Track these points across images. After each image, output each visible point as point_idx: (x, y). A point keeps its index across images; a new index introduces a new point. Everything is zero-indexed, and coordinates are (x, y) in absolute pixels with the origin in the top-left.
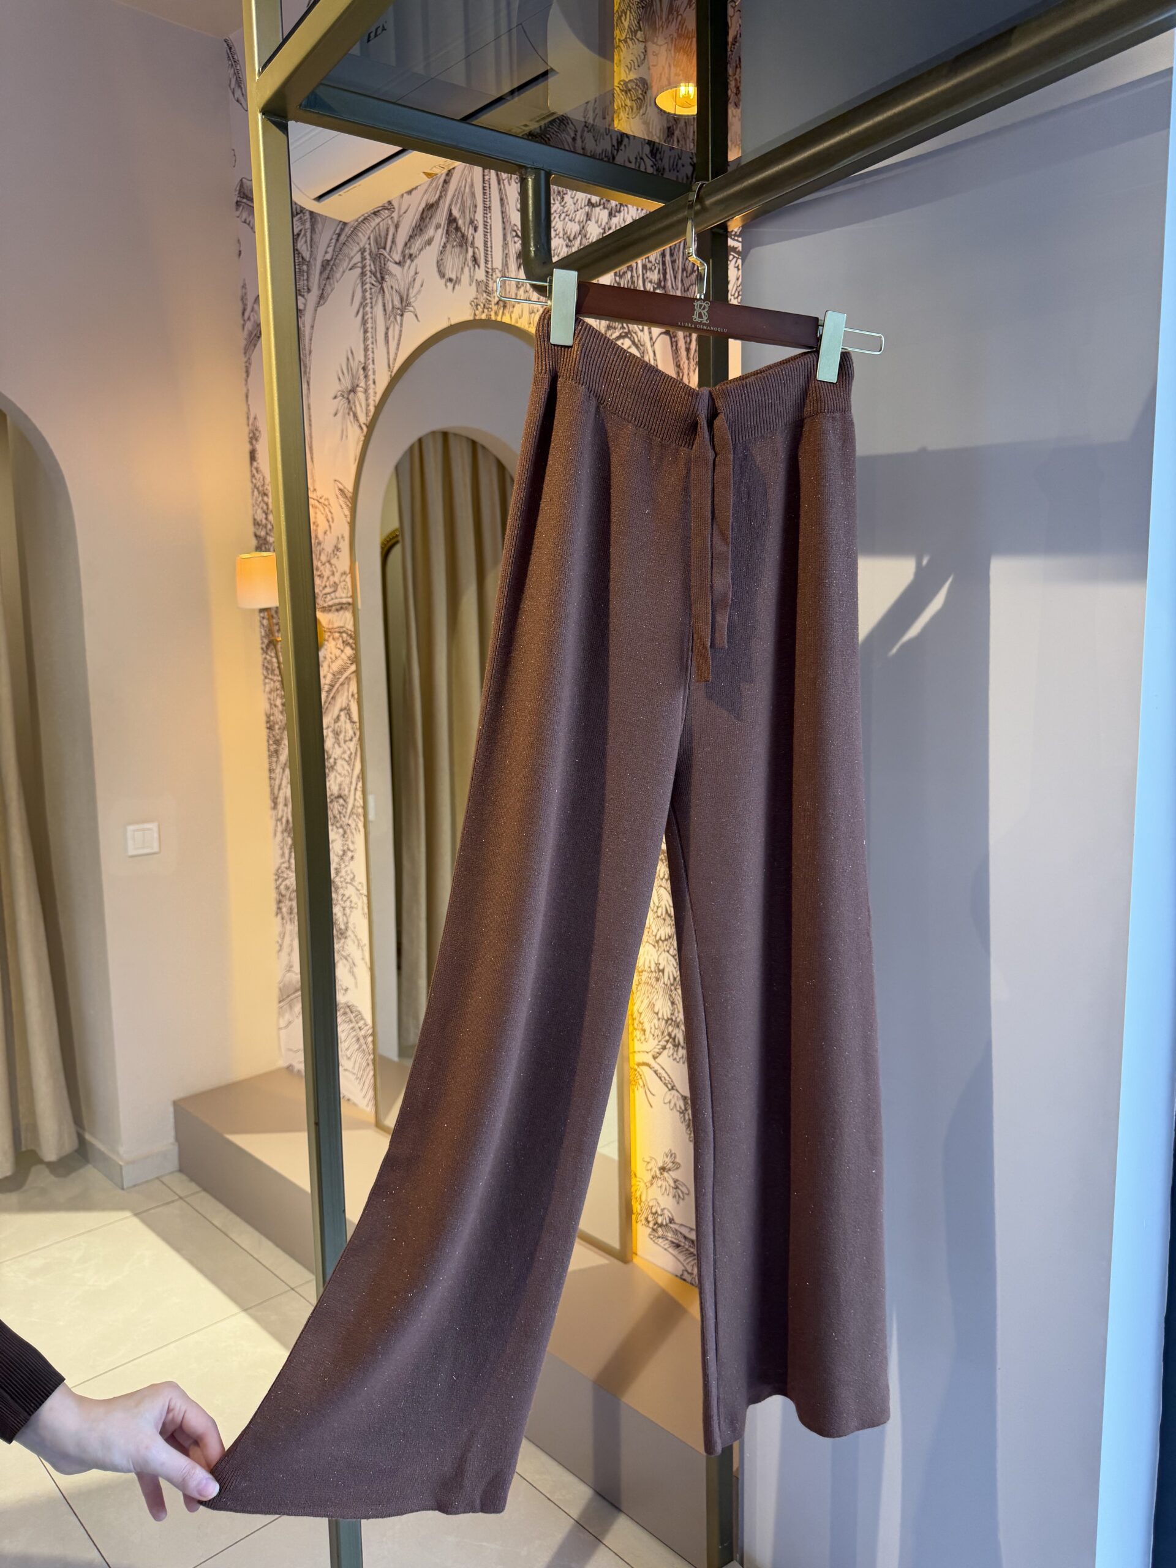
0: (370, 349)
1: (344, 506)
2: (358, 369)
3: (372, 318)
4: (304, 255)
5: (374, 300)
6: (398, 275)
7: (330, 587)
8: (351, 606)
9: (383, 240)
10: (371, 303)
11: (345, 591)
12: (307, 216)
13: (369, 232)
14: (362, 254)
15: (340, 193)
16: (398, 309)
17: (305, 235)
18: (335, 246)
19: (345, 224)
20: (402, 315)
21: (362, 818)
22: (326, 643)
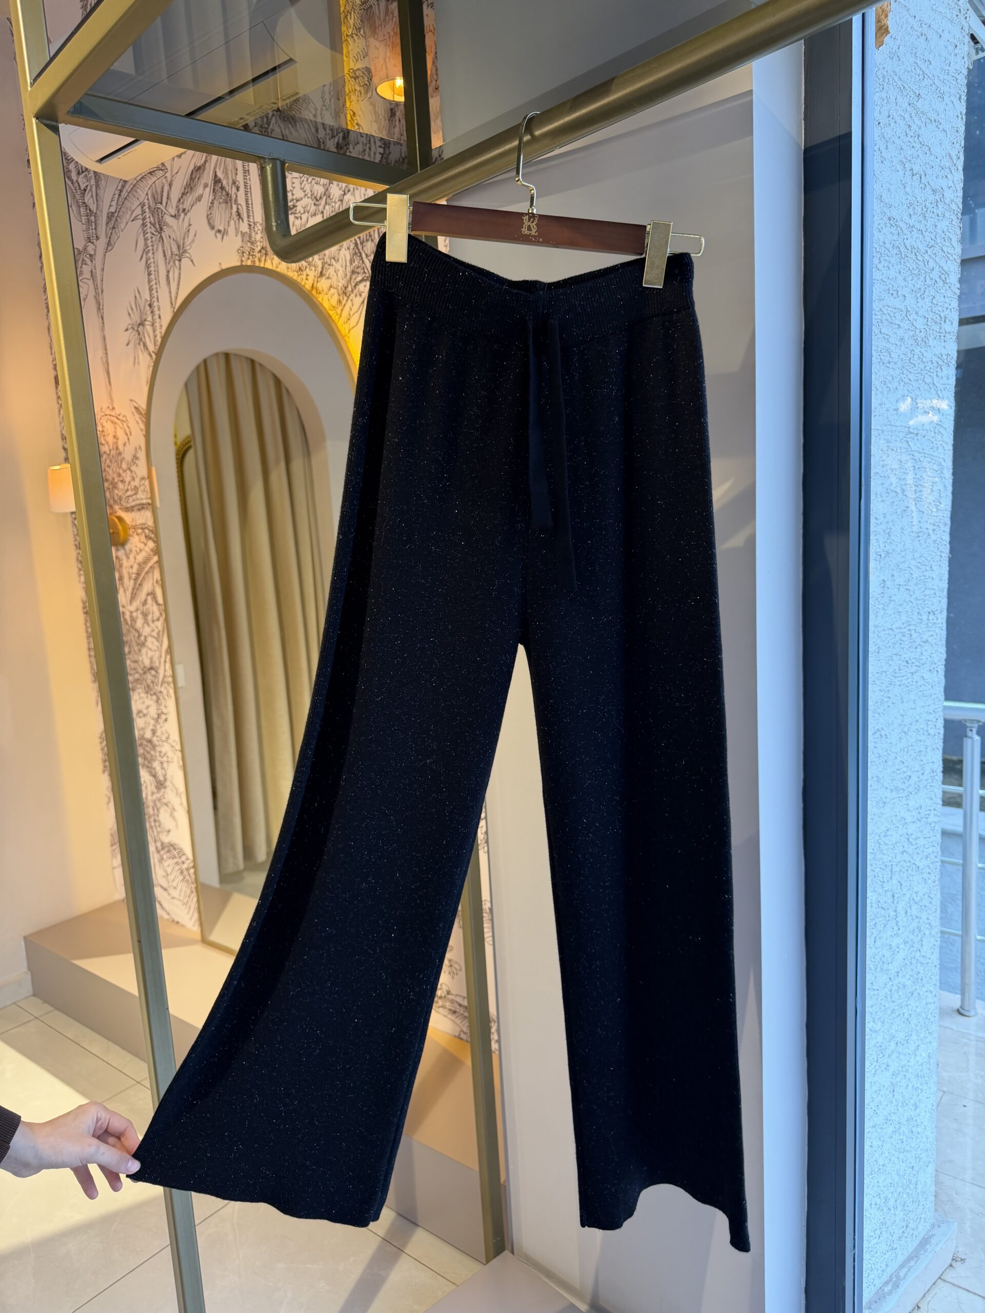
0: (155, 290)
1: (140, 421)
2: (145, 307)
3: (154, 262)
4: (91, 208)
5: (155, 248)
6: (174, 227)
7: (132, 490)
8: (150, 507)
9: (160, 196)
10: (153, 250)
11: (145, 493)
12: (92, 174)
13: (146, 189)
14: (142, 208)
15: (119, 156)
16: (176, 255)
17: (91, 190)
18: (118, 199)
19: (125, 182)
20: (180, 260)
21: (172, 685)
22: (131, 538)
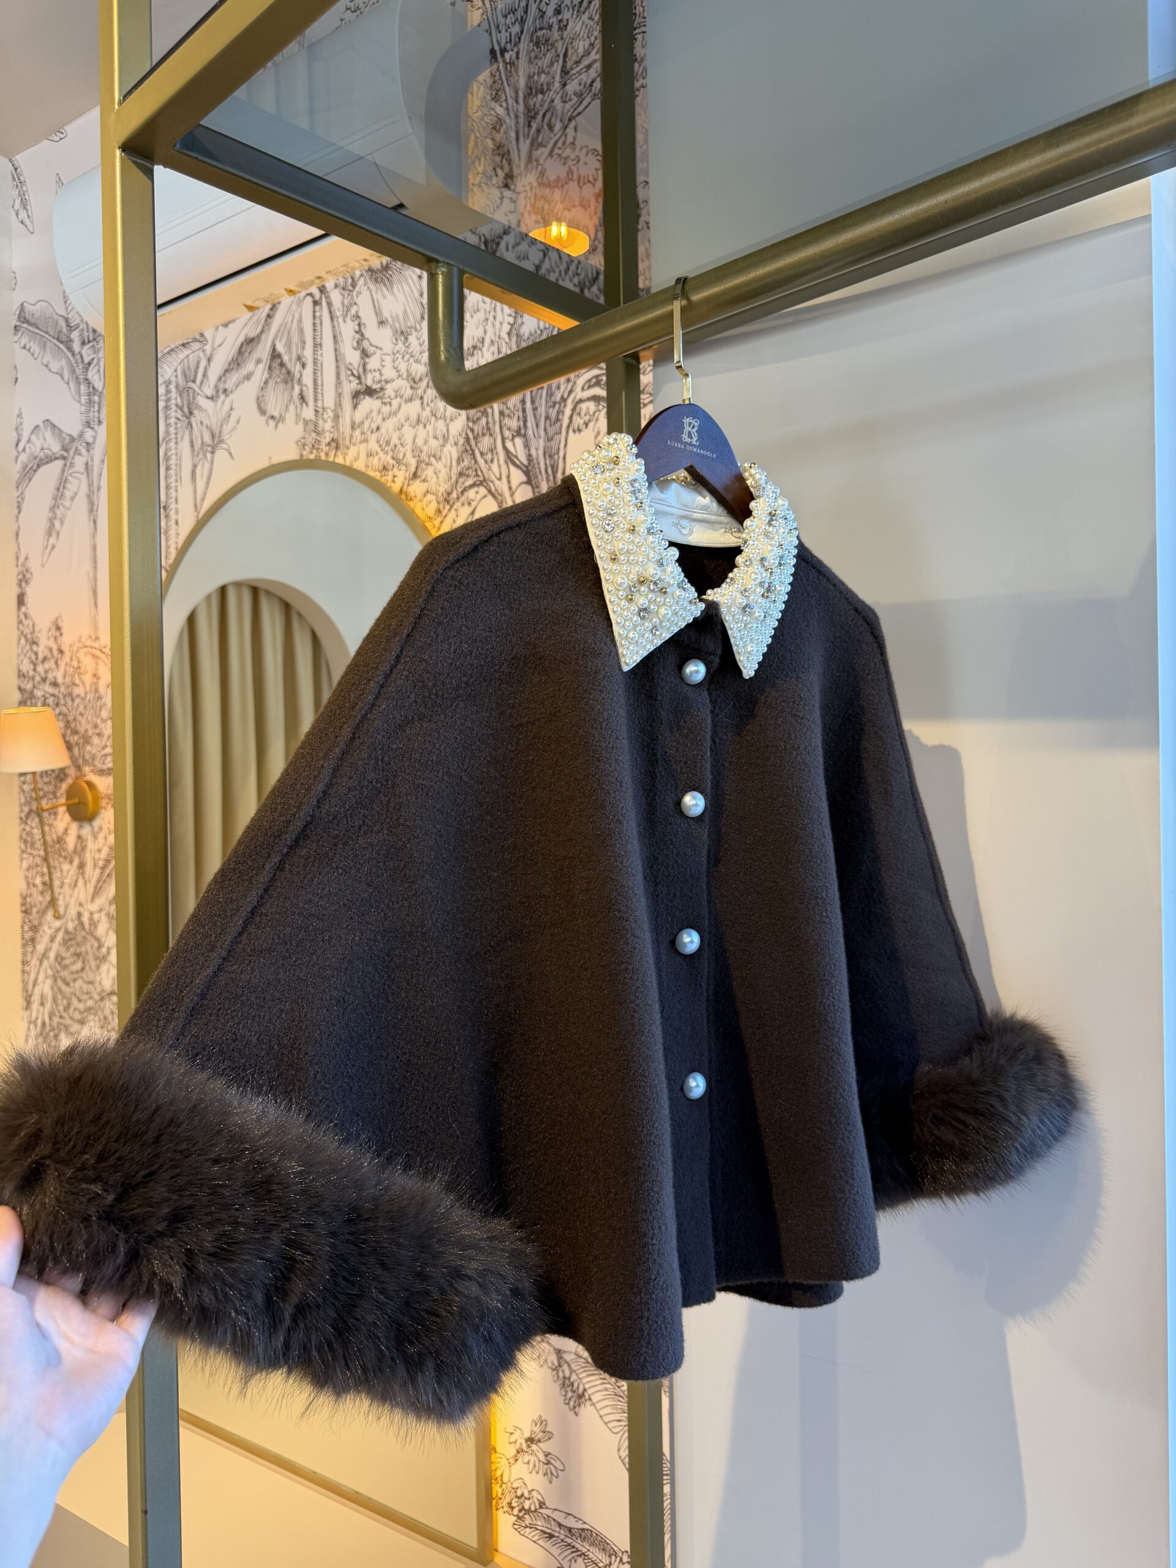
0: (174, 488)
3: (176, 454)
4: (96, 385)
5: (179, 436)
6: (209, 411)
9: (192, 373)
10: (176, 438)
13: (175, 364)
14: (167, 386)
16: (209, 446)
17: (98, 364)
20: (213, 453)
